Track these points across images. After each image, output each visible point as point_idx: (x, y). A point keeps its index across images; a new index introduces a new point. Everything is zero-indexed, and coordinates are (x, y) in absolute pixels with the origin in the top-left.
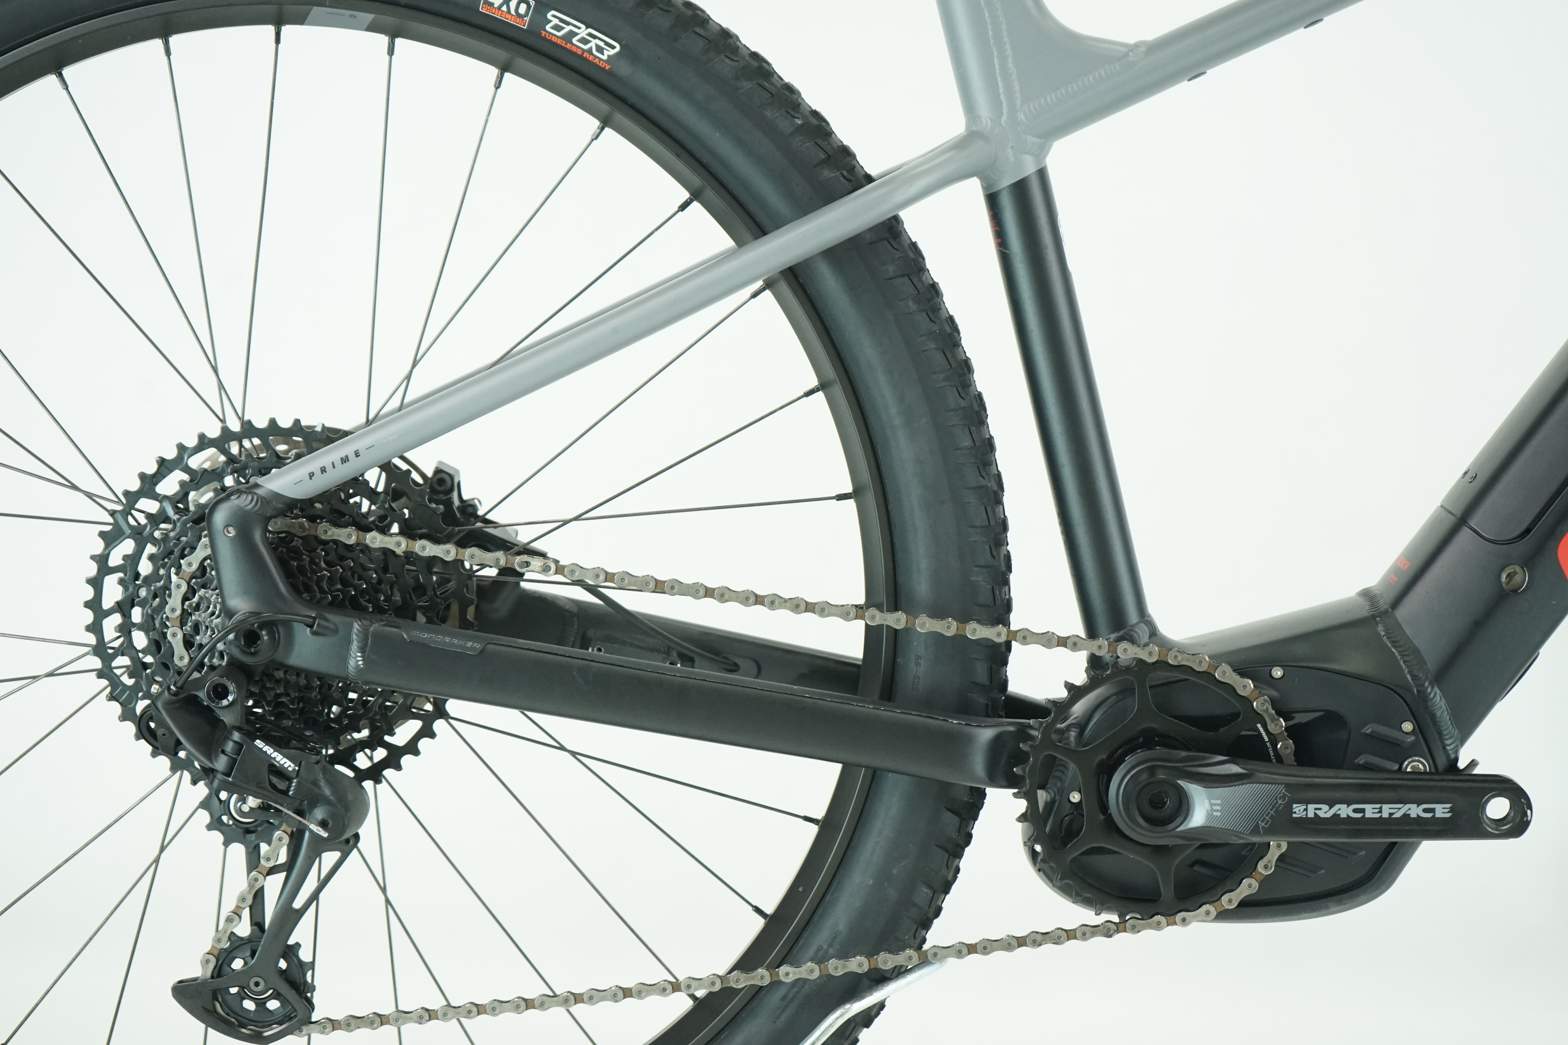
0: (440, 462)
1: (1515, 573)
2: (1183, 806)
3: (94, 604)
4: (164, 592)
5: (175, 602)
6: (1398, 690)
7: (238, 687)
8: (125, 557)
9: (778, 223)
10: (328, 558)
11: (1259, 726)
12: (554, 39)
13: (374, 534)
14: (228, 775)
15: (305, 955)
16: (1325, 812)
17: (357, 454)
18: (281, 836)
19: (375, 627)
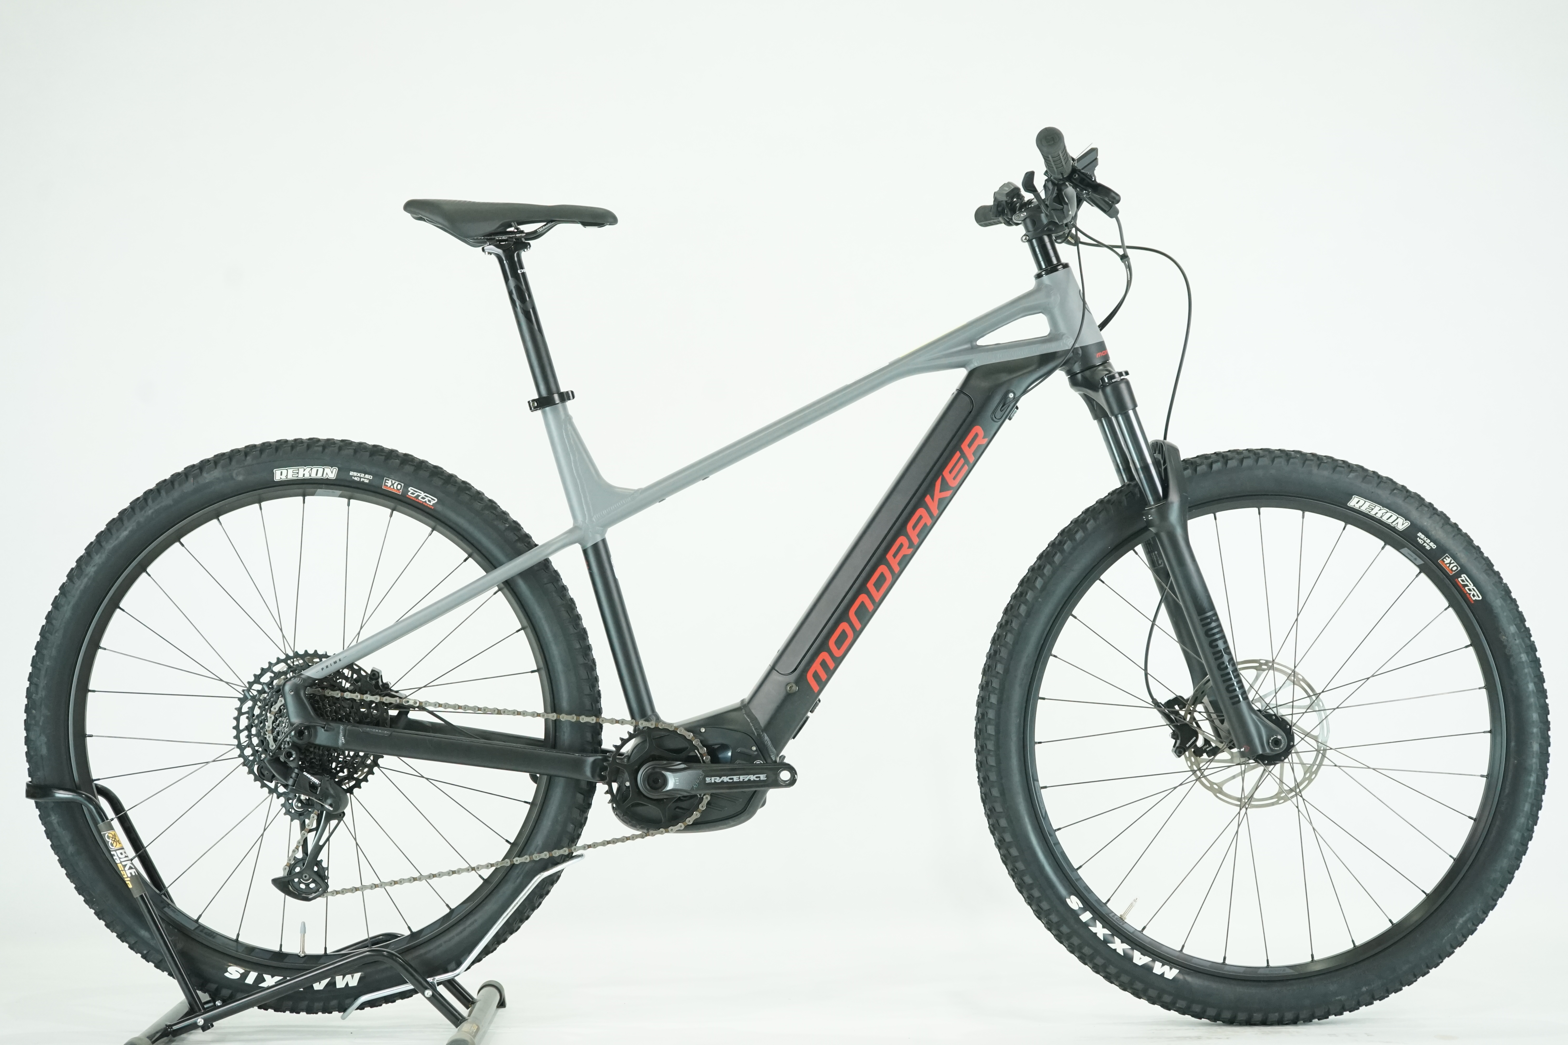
0: (374, 667)
1: (792, 686)
2: (665, 782)
3: (236, 728)
4: (263, 721)
5: (269, 724)
6: (749, 734)
7: (296, 753)
8: (249, 708)
9: (501, 564)
10: (330, 703)
11: (696, 751)
12: (411, 498)
13: (347, 693)
14: (294, 786)
15: (324, 865)
16: (718, 780)
17: (340, 660)
18: (314, 816)
19: (349, 727)
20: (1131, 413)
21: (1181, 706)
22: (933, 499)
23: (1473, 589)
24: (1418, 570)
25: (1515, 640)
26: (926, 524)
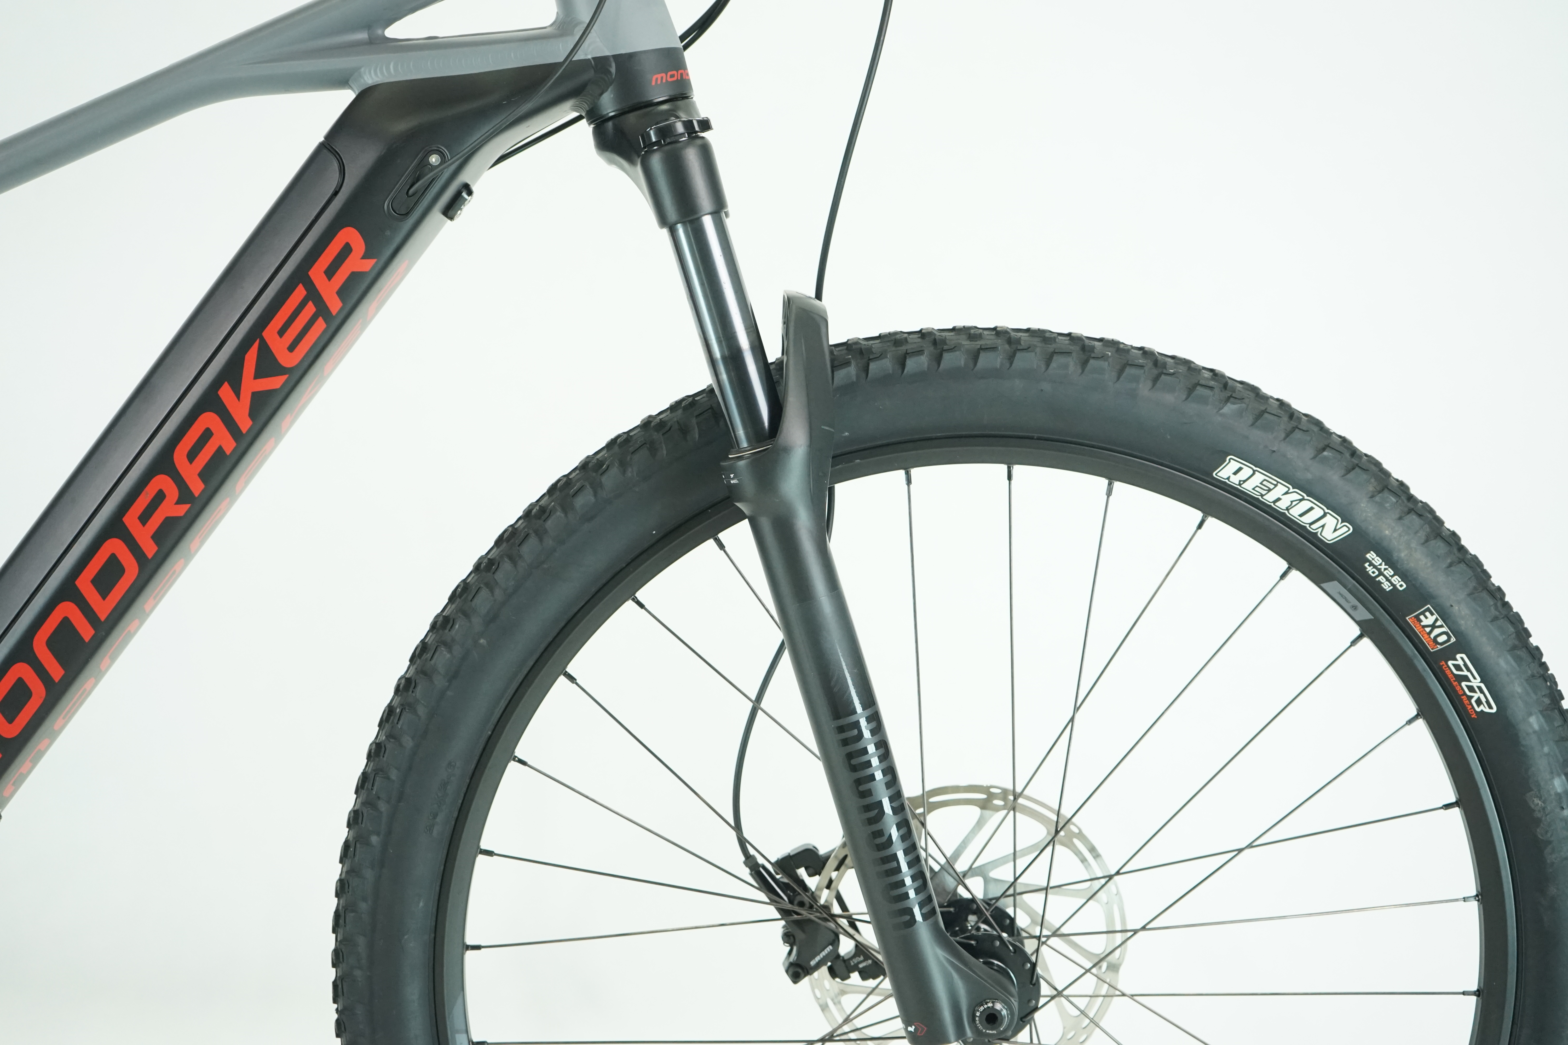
20: (708, 222)
21: (811, 871)
22: (238, 395)
23: (1479, 688)
24: (1356, 631)
25: (1563, 808)
26: (220, 448)
